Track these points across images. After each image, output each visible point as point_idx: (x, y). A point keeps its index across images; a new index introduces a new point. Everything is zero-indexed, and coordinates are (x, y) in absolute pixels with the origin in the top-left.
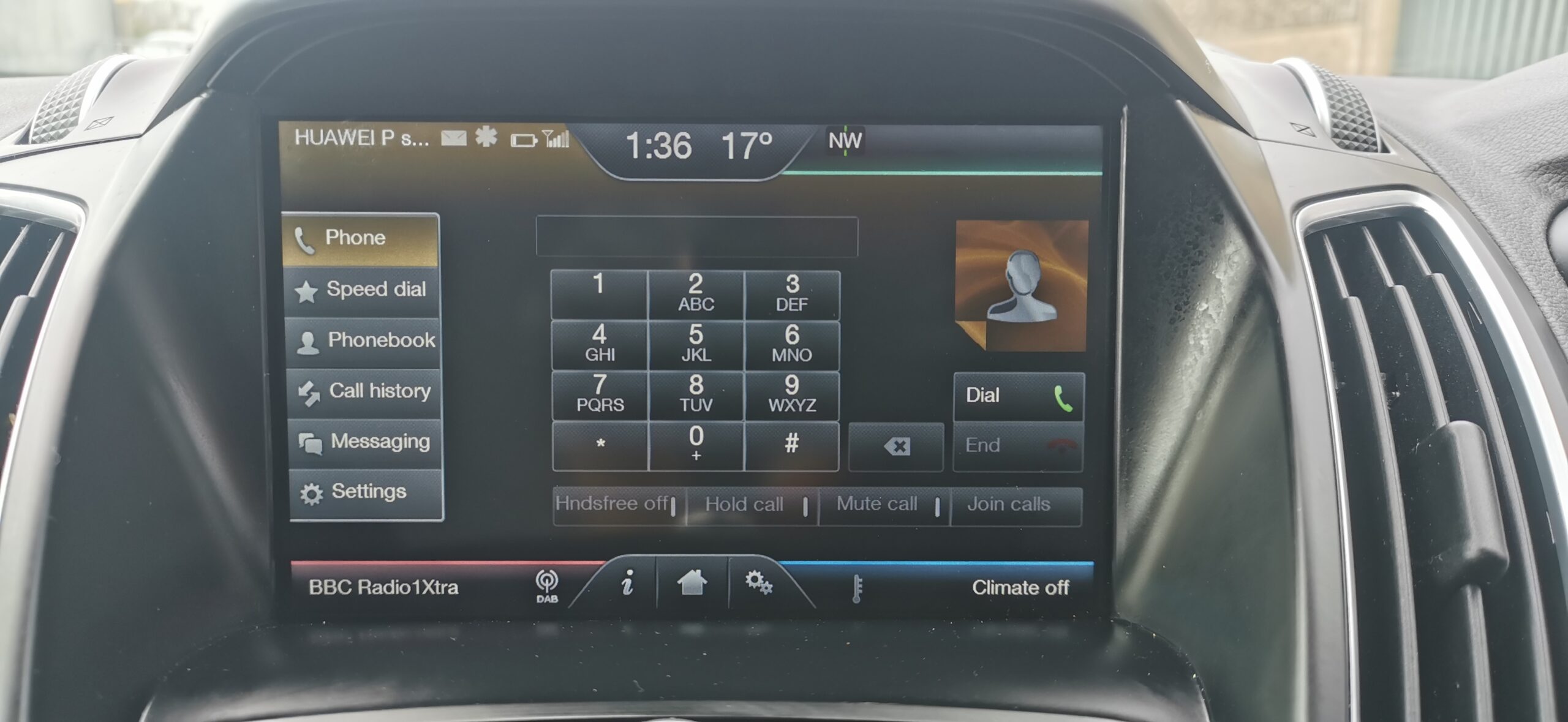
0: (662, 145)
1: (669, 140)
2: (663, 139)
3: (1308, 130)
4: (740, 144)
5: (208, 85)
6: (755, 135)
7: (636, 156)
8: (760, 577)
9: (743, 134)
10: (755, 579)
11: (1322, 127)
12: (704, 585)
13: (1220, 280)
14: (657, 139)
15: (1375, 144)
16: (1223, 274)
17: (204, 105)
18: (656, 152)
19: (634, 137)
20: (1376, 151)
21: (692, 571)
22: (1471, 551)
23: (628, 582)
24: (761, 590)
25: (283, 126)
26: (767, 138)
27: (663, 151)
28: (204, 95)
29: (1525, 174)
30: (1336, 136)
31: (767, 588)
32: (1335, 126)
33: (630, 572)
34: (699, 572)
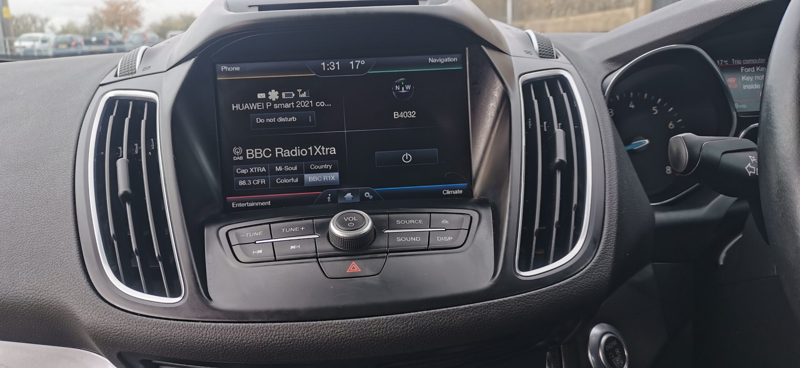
0: (332, 66)
1: (334, 64)
2: (332, 64)
3: (530, 53)
4: (355, 64)
5: (198, 54)
6: (359, 61)
7: (324, 69)
8: (369, 194)
9: (356, 61)
10: (367, 195)
11: (536, 52)
12: (352, 197)
13: (496, 97)
14: (330, 64)
15: (553, 56)
16: (496, 94)
17: (195, 60)
18: (330, 68)
19: (323, 64)
20: (554, 58)
21: (348, 194)
22: (557, 161)
23: (329, 198)
24: (369, 198)
25: (218, 65)
26: (363, 62)
27: (332, 68)
28: (196, 57)
29: (602, 63)
30: (540, 54)
31: (371, 197)
32: (540, 51)
33: (330, 195)
34: (350, 193)
